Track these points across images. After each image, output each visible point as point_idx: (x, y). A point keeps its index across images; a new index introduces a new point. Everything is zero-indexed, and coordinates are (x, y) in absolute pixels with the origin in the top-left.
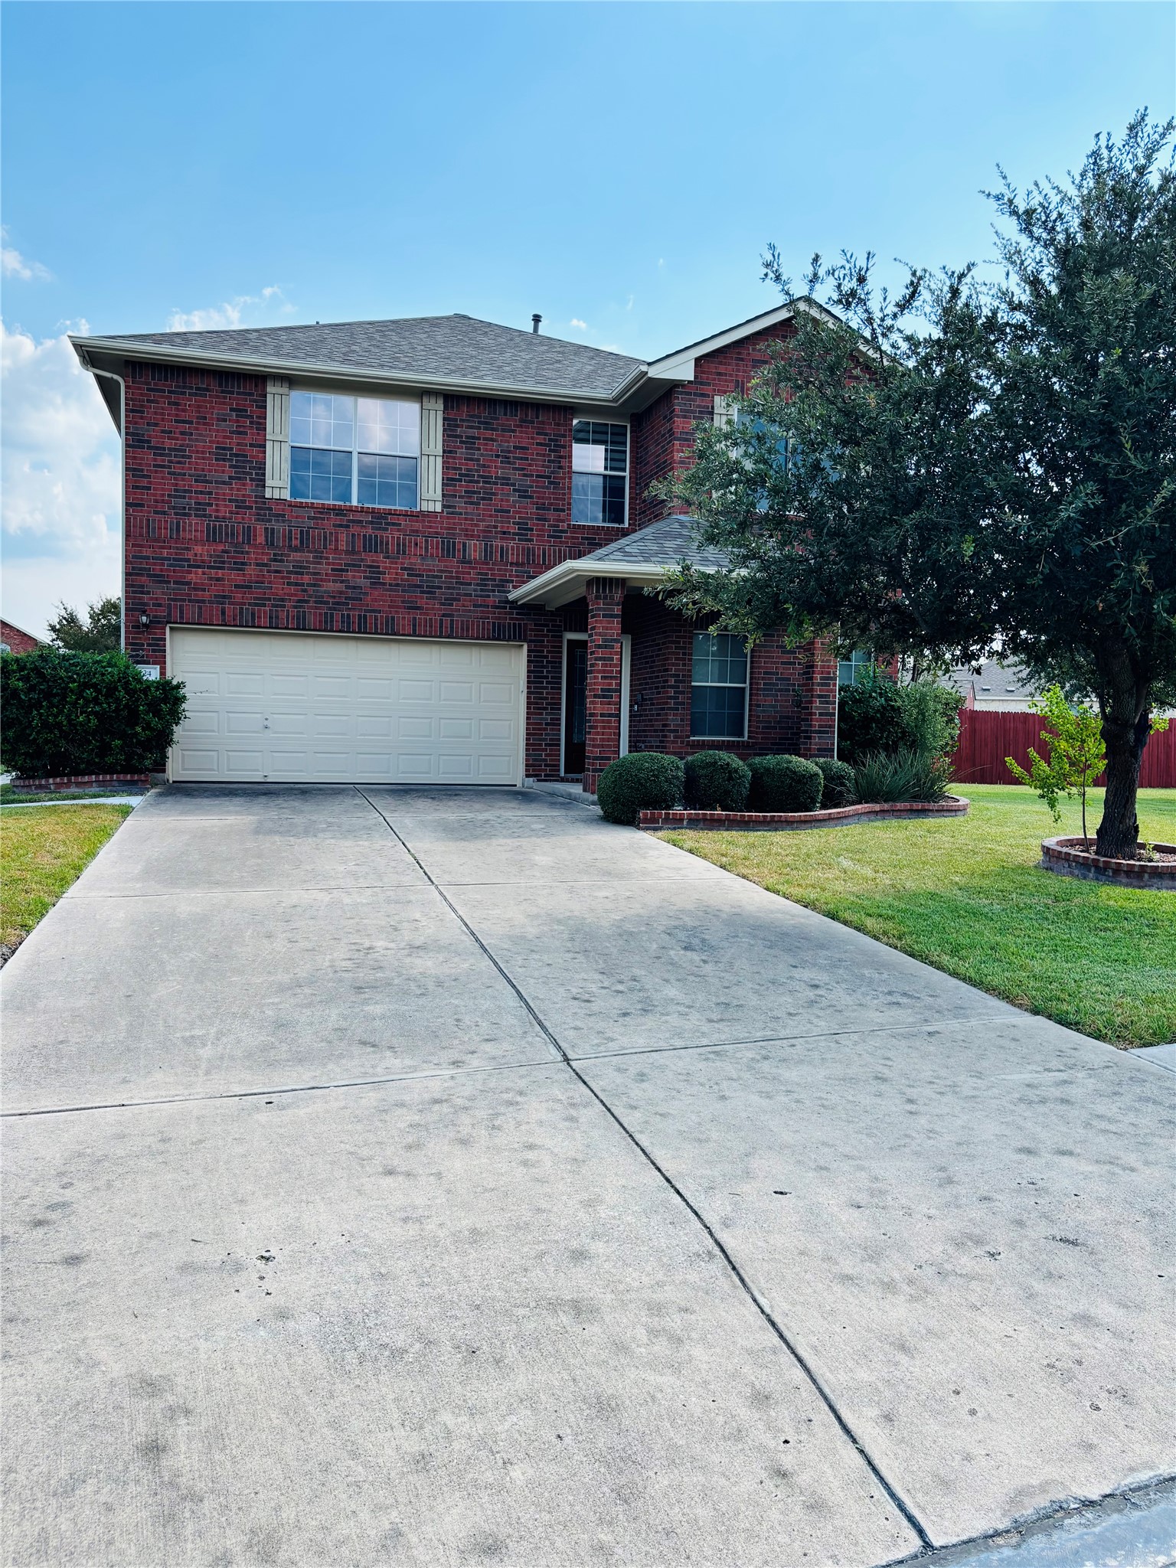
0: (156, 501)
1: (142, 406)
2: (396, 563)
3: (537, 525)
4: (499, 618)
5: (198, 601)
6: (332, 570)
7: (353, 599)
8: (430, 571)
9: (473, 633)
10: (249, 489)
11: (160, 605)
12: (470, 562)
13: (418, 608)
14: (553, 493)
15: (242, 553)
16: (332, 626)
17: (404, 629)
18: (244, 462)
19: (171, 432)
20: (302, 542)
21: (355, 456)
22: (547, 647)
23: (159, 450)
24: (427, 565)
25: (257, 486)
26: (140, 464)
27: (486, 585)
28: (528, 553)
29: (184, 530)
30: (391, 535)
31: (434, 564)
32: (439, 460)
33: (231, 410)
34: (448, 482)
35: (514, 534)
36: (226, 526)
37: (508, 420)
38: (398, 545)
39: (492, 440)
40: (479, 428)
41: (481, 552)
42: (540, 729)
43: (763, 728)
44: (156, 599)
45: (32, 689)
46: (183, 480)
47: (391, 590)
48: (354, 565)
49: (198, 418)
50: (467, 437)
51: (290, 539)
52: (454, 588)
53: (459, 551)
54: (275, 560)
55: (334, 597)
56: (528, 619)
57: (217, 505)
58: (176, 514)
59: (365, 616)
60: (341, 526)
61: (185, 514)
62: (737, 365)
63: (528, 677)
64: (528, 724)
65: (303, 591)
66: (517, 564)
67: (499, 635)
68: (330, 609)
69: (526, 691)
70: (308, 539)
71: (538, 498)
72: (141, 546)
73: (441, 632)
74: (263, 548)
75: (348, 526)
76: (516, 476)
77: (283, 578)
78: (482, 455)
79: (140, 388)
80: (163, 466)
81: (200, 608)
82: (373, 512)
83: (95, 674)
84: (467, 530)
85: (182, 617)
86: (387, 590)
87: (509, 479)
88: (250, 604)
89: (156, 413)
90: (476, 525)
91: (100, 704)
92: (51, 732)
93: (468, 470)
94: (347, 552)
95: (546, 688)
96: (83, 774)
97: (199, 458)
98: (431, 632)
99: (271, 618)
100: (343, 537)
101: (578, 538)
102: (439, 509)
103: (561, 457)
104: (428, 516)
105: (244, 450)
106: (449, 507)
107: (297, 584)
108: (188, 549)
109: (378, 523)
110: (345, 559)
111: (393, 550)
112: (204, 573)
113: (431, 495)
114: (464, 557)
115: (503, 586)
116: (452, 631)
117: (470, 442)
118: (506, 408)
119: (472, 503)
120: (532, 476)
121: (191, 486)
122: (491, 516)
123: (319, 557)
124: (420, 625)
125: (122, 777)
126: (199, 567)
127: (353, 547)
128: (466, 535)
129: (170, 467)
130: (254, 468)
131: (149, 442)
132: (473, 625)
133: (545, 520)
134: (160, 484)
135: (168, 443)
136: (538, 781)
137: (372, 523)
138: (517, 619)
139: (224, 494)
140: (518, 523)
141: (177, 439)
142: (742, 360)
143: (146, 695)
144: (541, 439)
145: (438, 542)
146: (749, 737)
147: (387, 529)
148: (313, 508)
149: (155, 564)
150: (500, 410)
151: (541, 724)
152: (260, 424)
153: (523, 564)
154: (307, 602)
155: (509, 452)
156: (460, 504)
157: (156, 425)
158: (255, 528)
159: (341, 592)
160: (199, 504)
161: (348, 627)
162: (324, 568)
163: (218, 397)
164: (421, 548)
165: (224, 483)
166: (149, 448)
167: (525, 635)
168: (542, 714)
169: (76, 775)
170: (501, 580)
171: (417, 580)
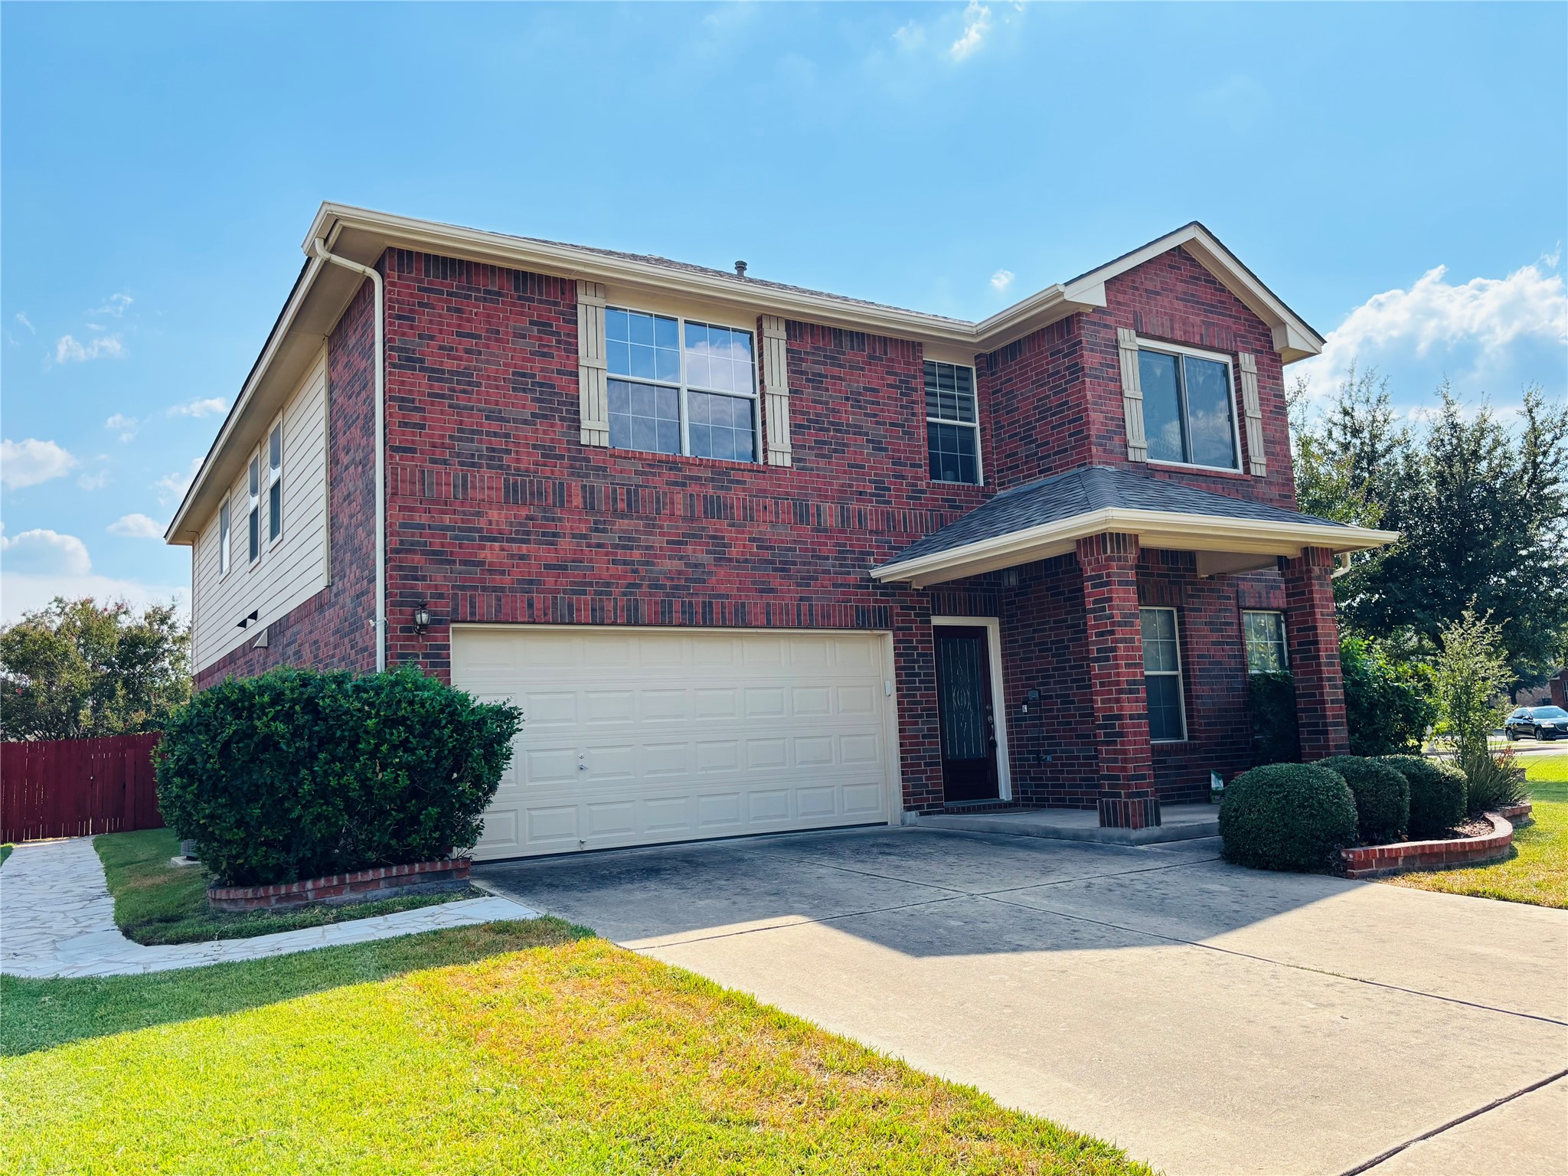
0: (434, 445)
1: (412, 311)
2: (743, 532)
3: (895, 483)
4: (862, 601)
5: (495, 589)
6: (668, 542)
7: (696, 581)
8: (782, 541)
9: (834, 622)
10: (560, 430)
11: (441, 596)
12: (826, 530)
13: (771, 590)
14: (909, 445)
15: (553, 519)
16: (671, 618)
17: (756, 619)
18: (550, 394)
19: (451, 349)
20: (629, 505)
21: (684, 396)
22: (915, 635)
23: (435, 374)
24: (779, 534)
25: (569, 427)
26: (411, 392)
27: (845, 559)
28: (888, 518)
29: (474, 487)
30: (735, 496)
31: (785, 533)
32: (785, 402)
33: (532, 323)
34: (796, 429)
35: (871, 495)
36: (531, 482)
37: (855, 355)
38: (745, 508)
39: (840, 379)
40: (825, 364)
41: (837, 516)
42: (917, 744)
44: (436, 587)
46: (470, 416)
47: (738, 568)
48: (694, 536)
49: (487, 331)
50: (814, 374)
51: (615, 500)
52: (810, 564)
53: (813, 516)
54: (597, 530)
55: (672, 579)
56: (894, 601)
57: (517, 452)
58: (461, 464)
59: (710, 603)
60: (676, 484)
61: (473, 465)
62: (1133, 295)
63: (897, 675)
64: (901, 737)
65: (635, 571)
66: (877, 533)
67: (863, 622)
68: (668, 595)
69: (894, 694)
70: (637, 501)
71: (894, 450)
72: (412, 509)
73: (800, 622)
74: (580, 513)
75: (684, 485)
76: (867, 424)
77: (607, 554)
78: (831, 396)
79: (409, 287)
80: (442, 396)
81: (499, 599)
82: (713, 466)
84: (820, 489)
85: (473, 614)
86: (735, 568)
87: (861, 427)
88: (565, 592)
89: (431, 322)
90: (831, 484)
93: (817, 415)
94: (685, 519)
95: (919, 689)
97: (490, 386)
98: (787, 622)
99: (593, 610)
100: (679, 498)
101: (937, 500)
102: (788, 463)
103: (914, 402)
104: (776, 471)
105: (550, 378)
106: (799, 460)
107: (625, 563)
108: (479, 514)
109: (720, 481)
110: (683, 527)
111: (738, 515)
112: (502, 549)
113: (778, 446)
114: (819, 523)
115: (864, 560)
116: (811, 620)
117: (817, 380)
118: (852, 341)
119: (823, 456)
120: (884, 424)
121: (481, 425)
122: (845, 472)
123: (651, 527)
124: (774, 614)
126: (495, 540)
127: (692, 511)
128: (819, 496)
129: (451, 398)
130: (564, 403)
131: (422, 361)
132: (834, 610)
133: (903, 477)
134: (439, 420)
135: (449, 364)
136: (922, 814)
137: (713, 480)
138: (882, 601)
139: (526, 438)
140: (875, 482)
141: (460, 359)
144: (890, 380)
145: (789, 506)
146: (1190, 738)
147: (730, 489)
148: (640, 459)
149: (433, 536)
150: (846, 342)
151: (917, 737)
152: (570, 344)
153: (882, 533)
154: (639, 586)
155: (859, 394)
156: (810, 456)
157: (432, 338)
158: (569, 487)
159: (680, 572)
160: (493, 450)
161: (691, 620)
162: (658, 541)
163: (514, 305)
164: (771, 512)
165: (525, 422)
166: (422, 369)
167: (892, 622)
168: (916, 723)
170: (861, 553)
171: (768, 555)
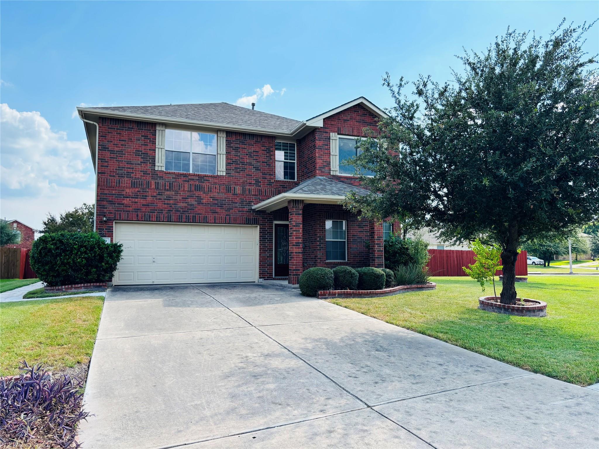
0: (111, 172)
1: (106, 134)
2: (208, 195)
3: (263, 180)
4: (248, 216)
5: (127, 211)
6: (182, 198)
7: (191, 209)
8: (221, 198)
9: (238, 222)
10: (149, 166)
11: (111, 213)
12: (237, 195)
13: (216, 213)
14: (268, 169)
15: (146, 192)
16: (182, 220)
17: (211, 221)
18: (147, 156)
19: (117, 145)
20: (170, 187)
21: (191, 154)
22: (267, 226)
23: (112, 152)
24: (221, 196)
25: (152, 165)
26: (104, 157)
27: (243, 203)
28: (259, 191)
29: (122, 183)
30: (205, 185)
31: (222, 196)
32: (225, 156)
33: (142, 136)
34: (228, 164)
35: (254, 184)
36: (139, 181)
37: (251, 141)
38: (209, 188)
39: (245, 148)
40: (240, 144)
41: (241, 190)
42: (265, 259)
43: (353, 256)
44: (110, 210)
45: (57, 248)
46: (122, 163)
47: (206, 206)
48: (191, 196)
49: (128, 139)
50: (235, 147)
51: (165, 186)
52: (230, 205)
53: (232, 190)
54: (159, 195)
55: (183, 209)
56: (260, 216)
57: (135, 173)
58: (118, 177)
59: (195, 216)
60: (186, 181)
61: (122, 177)
62: (338, 121)
63: (260, 238)
64: (260, 257)
65: (170, 206)
66: (255, 195)
67: (248, 222)
68: (181, 213)
69: (259, 244)
70: (172, 186)
71: (263, 170)
72: (104, 189)
73: (226, 222)
74: (154, 190)
75: (188, 181)
76: (254, 162)
77: (162, 201)
78: (241, 154)
79: (105, 128)
80: (114, 158)
81: (128, 214)
82: (198, 176)
83: (85, 242)
84: (235, 182)
85: (120, 218)
86: (204, 206)
87: (252, 163)
88: (148, 212)
89: (111, 137)
90: (239, 181)
91: (87, 254)
92: (65, 266)
93: (236, 160)
94: (188, 191)
95: (267, 243)
96: (78, 283)
97: (128, 155)
98: (221, 222)
99: (157, 217)
100: (187, 185)
101: (278, 185)
102: (224, 174)
103: (271, 155)
104: (220, 177)
105: (147, 152)
106: (229, 174)
107: (168, 204)
108: (123, 190)
109: (200, 180)
110: (188, 194)
111: (206, 190)
112: (130, 200)
113: (221, 169)
114: (235, 193)
115: (250, 204)
116: (230, 221)
117: (236, 149)
118: (250, 137)
119: (237, 172)
120: (260, 162)
121: (125, 166)
122: (245, 177)
123: (177, 193)
124: (217, 219)
125: (95, 284)
126: (128, 197)
127: (191, 189)
128: (235, 184)
129: (116, 158)
130: (151, 159)
131: (108, 148)
132: (238, 219)
133: (266, 178)
134: (113, 165)
135: (116, 149)
136: (264, 280)
137: (198, 180)
138: (255, 216)
139: (139, 169)
140: (256, 180)
141: (120, 147)
142: (340, 119)
143: (107, 250)
144: (263, 148)
145: (224, 187)
146: (348, 260)
147: (204, 182)
148: (174, 174)
149: (109, 197)
150: (248, 137)
151: (265, 257)
152: (154, 141)
153: (257, 195)
154: (172, 211)
155: (251, 153)
156: (233, 172)
157: (111, 142)
158: (151, 183)
159: (186, 207)
160: (128, 172)
161: (188, 220)
162: (179, 197)
163: (137, 131)
164: (218, 189)
165: (139, 164)
166: (108, 151)
167: (259, 222)
168: (265, 253)
169: (75, 284)
170: (249, 201)
171: (216, 202)
